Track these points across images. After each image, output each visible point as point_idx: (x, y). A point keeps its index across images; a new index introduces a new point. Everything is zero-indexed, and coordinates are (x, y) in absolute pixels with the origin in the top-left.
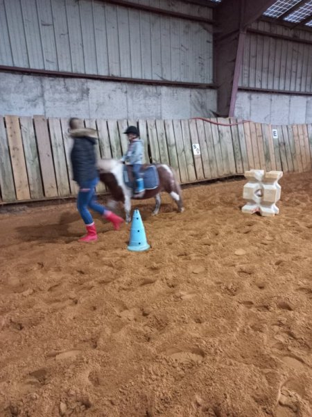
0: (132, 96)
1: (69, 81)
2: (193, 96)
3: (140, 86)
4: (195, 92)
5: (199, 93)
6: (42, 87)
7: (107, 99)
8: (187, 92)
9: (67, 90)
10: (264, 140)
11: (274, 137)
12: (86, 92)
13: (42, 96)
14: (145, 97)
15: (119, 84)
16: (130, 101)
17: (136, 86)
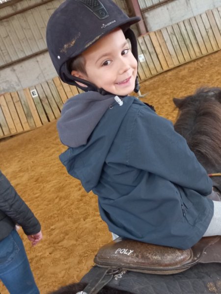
10: (23, 103)
11: (33, 96)
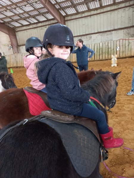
0: (103, 36)
1: (87, 36)
2: (125, 31)
3: (105, 33)
4: (126, 30)
5: (127, 30)
7: (96, 38)
8: (122, 30)
9: (87, 38)
12: (91, 37)
14: (107, 35)
15: (99, 34)
16: (102, 37)
17: (104, 33)
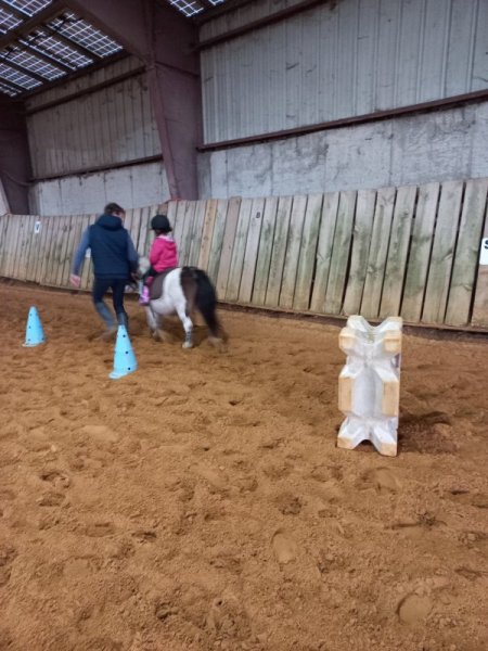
0: (402, 142)
1: (302, 140)
6: (272, 155)
7: (354, 155)
9: (298, 152)
12: (322, 151)
13: (271, 167)
14: (431, 138)
15: (378, 126)
16: (398, 150)
